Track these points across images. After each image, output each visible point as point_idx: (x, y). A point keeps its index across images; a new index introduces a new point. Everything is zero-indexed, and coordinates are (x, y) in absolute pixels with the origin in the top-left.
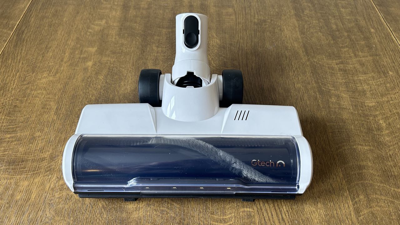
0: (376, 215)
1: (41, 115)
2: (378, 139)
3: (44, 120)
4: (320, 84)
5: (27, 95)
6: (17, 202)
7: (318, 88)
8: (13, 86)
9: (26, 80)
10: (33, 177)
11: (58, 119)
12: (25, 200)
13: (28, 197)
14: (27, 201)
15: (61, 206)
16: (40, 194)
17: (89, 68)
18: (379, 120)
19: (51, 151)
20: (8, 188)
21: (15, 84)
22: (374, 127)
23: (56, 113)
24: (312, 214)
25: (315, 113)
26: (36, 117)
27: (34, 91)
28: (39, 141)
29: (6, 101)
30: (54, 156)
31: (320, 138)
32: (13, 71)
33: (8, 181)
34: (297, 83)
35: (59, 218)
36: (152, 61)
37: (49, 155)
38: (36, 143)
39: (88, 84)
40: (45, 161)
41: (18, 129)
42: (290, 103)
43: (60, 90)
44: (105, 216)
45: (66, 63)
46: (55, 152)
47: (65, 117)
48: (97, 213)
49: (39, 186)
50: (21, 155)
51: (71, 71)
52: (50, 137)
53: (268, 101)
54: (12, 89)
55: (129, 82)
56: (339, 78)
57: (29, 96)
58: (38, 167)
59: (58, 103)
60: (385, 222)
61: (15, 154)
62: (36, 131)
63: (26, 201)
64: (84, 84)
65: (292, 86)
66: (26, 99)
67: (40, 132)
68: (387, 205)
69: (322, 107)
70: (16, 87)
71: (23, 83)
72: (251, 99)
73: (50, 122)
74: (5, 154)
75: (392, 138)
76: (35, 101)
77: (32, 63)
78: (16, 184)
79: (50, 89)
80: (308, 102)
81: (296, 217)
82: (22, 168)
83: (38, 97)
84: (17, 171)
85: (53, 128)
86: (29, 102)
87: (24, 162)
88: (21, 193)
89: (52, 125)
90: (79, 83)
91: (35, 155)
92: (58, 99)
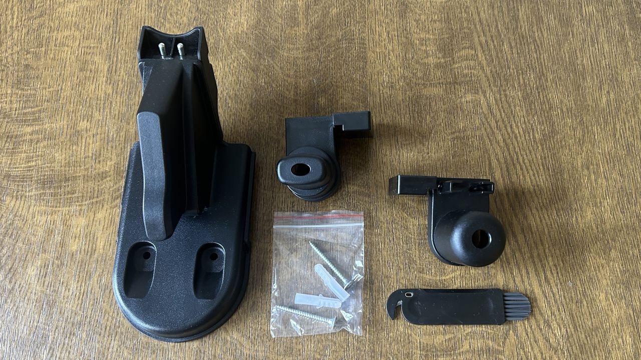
1: (81, 83)
3: (88, 95)
4: (634, 5)
5: (44, 42)
6: (73, 255)
7: (628, 14)
8: (13, 23)
9: (35, 6)
10: (93, 209)
11: (116, 93)
12: (88, 252)
13: (90, 246)
14: (91, 254)
16: (111, 241)
19: (114, 157)
20: (52, 231)
23: (109, 81)
24: (599, 271)
25: (619, 71)
26: (72, 90)
27: (56, 32)
28: (88, 139)
29: (7, 55)
30: (122, 168)
31: (625, 124)
33: (49, 218)
34: (587, 4)
37: (113, 166)
38: (84, 143)
39: (161, 15)
40: (108, 179)
41: (43, 115)
42: (570, 49)
43: (107, 28)
46: (122, 160)
47: (129, 88)
49: (106, 226)
50: (61, 167)
52: (107, 131)
53: (526, 47)
54: (11, 27)
55: (244, 9)
58: (98, 191)
59: (110, 58)
61: (49, 165)
62: (79, 118)
63: (89, 254)
64: (153, 15)
65: (576, 10)
66: (43, 49)
67: (87, 121)
69: (633, 57)
71: (30, 15)
72: (493, 42)
73: (101, 100)
74: (30, 167)
76: (64, 55)
78: (65, 222)
79: (87, 26)
80: (606, 46)
81: (570, 276)
82: (68, 193)
83: (68, 46)
84: (60, 199)
85: (110, 112)
87: (69, 180)
88: (77, 240)
89: (106, 105)
90: (143, 12)
91: (87, 166)
92: (107, 49)
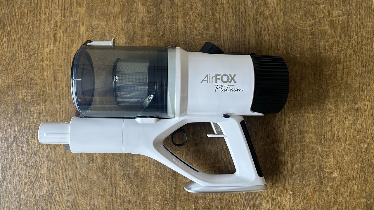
0: (305, 168)
2: (324, 107)
15: (91, 165)
17: (84, 34)
18: (330, 89)
21: (23, 54)
22: (323, 96)
32: (16, 39)
35: (92, 173)
36: (140, 24)
44: (122, 171)
45: (60, 27)
48: (116, 169)
51: (67, 38)
56: (307, 44)
57: (39, 67)
60: (309, 173)
68: (314, 161)
70: (25, 58)
75: (334, 107)
77: (29, 28)
86: (41, 74)
